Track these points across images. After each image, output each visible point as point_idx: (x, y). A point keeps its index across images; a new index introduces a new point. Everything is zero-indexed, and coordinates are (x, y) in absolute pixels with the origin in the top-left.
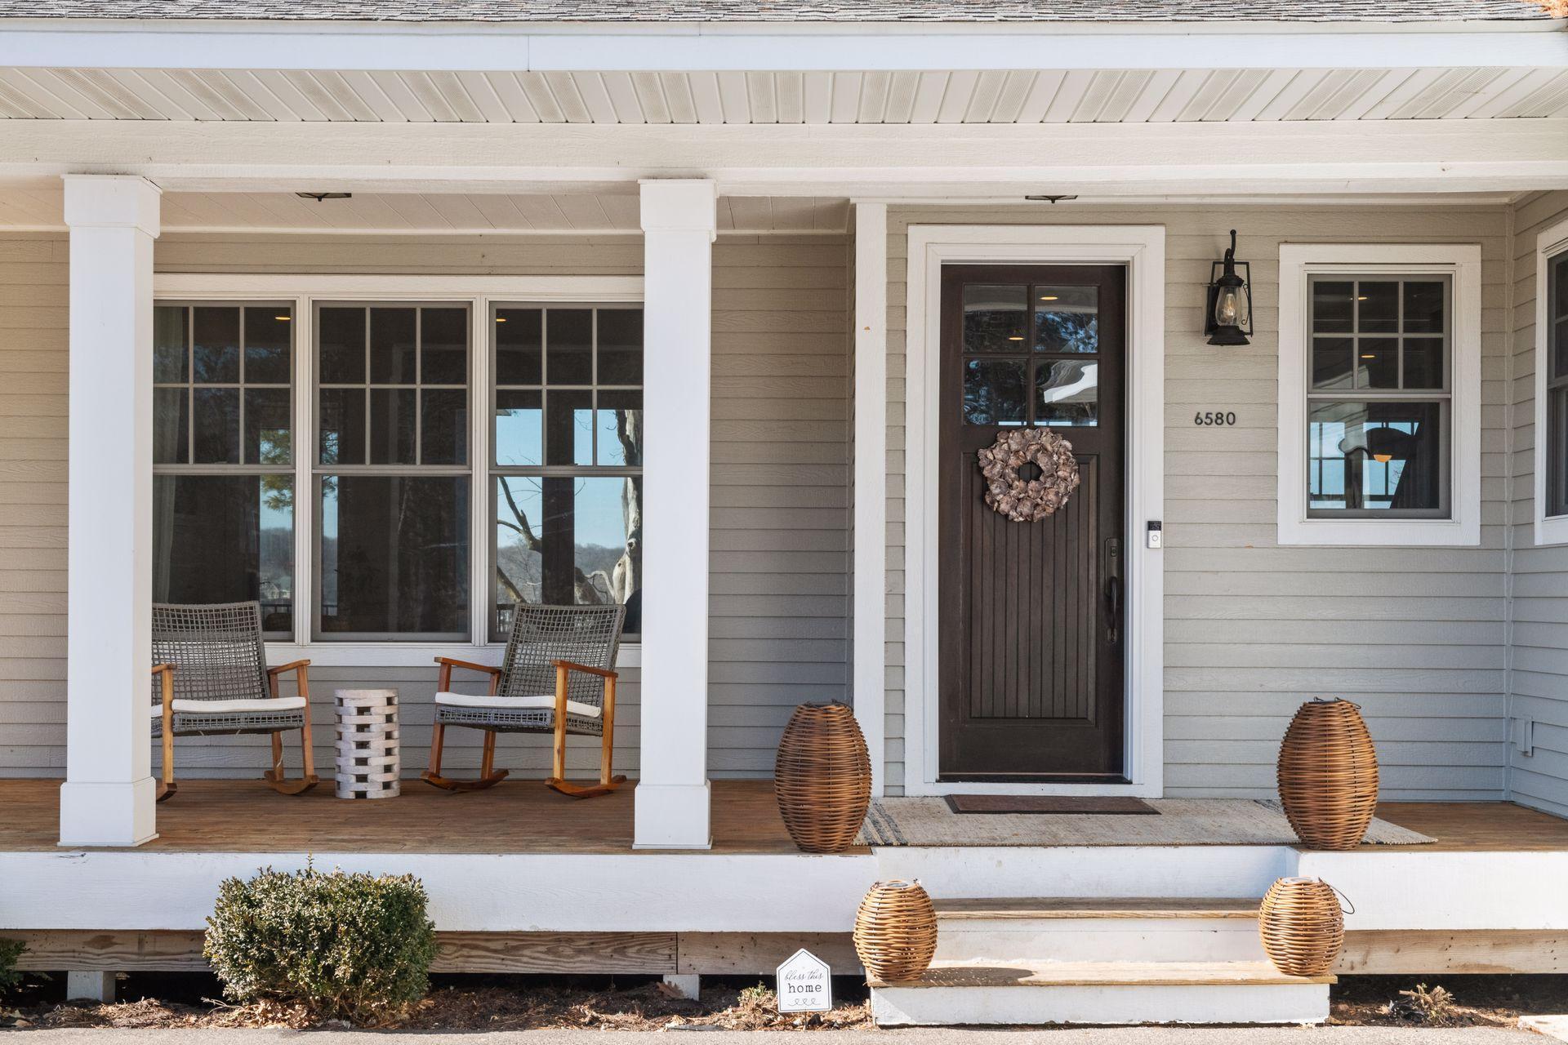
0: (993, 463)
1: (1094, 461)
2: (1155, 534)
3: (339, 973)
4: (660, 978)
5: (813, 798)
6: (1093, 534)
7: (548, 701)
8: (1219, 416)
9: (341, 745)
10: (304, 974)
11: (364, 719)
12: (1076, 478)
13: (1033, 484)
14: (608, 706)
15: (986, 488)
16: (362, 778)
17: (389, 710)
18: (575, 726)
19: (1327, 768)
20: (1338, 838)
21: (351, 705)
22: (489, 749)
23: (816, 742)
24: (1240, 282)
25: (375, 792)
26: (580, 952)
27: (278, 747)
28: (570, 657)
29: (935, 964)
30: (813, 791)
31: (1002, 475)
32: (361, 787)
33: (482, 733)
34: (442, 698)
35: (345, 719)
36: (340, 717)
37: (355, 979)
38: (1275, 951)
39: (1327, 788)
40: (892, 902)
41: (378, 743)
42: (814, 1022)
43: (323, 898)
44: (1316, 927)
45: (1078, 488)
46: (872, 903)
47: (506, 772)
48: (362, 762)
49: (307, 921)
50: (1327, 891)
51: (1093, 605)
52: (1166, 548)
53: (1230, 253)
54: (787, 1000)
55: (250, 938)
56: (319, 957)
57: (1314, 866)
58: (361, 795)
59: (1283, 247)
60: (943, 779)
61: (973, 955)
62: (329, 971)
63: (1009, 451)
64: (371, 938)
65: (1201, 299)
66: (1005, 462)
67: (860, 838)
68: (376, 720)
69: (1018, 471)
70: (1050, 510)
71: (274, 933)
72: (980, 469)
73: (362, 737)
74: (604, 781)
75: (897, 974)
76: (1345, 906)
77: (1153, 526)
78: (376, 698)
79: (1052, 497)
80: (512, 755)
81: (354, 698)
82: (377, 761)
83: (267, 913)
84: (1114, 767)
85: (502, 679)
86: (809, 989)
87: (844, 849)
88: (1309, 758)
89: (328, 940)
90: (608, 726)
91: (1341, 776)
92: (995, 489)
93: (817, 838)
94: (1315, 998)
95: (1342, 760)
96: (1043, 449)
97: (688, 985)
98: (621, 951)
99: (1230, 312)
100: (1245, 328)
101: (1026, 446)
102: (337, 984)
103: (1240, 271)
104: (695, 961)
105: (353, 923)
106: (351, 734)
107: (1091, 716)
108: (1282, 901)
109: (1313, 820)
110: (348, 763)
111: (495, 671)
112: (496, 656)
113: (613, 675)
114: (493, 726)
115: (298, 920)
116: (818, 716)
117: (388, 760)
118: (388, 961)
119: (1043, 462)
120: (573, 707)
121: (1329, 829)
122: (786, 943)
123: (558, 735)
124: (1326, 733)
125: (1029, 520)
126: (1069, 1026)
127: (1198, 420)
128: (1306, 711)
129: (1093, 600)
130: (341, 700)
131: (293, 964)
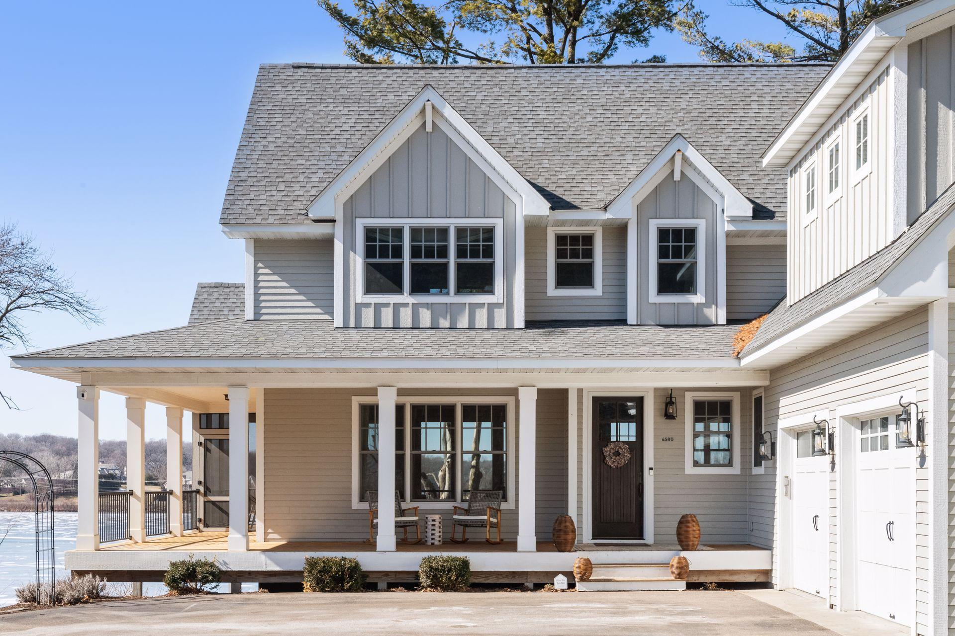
0: (607, 452)
1: (635, 451)
2: (651, 471)
3: (452, 578)
4: (524, 584)
5: (562, 538)
6: (634, 471)
7: (485, 517)
8: (669, 439)
9: (427, 530)
10: (444, 579)
11: (434, 523)
12: (629, 455)
13: (618, 457)
14: (499, 520)
15: (605, 458)
16: (433, 539)
17: (440, 520)
18: (493, 525)
19: (688, 530)
20: (690, 548)
21: (430, 519)
22: (464, 532)
23: (563, 525)
24: (673, 403)
25: (436, 543)
26: (503, 577)
27: (406, 532)
28: (490, 505)
29: (591, 578)
30: (562, 537)
31: (609, 455)
32: (433, 541)
33: (462, 527)
34: (455, 517)
35: (428, 523)
36: (427, 522)
37: (456, 580)
38: (673, 573)
39: (687, 535)
40: (582, 561)
41: (437, 529)
42: (563, 591)
43: (448, 561)
44: (682, 567)
45: (630, 458)
46: (577, 562)
47: (468, 539)
48: (433, 534)
49: (444, 566)
50: (685, 558)
51: (635, 491)
52: (655, 475)
53: (671, 394)
54: (557, 586)
55: (431, 570)
56: (447, 575)
57: (684, 554)
58: (433, 544)
59: (686, 392)
60: (593, 539)
61: (601, 576)
62: (450, 578)
63: (611, 448)
64: (460, 570)
65: (664, 406)
66: (610, 451)
67: (572, 550)
68: (437, 523)
69: (614, 454)
70: (623, 464)
71: (437, 569)
72: (603, 453)
73: (433, 528)
74: (498, 540)
75: (582, 579)
76: (689, 562)
77: (651, 469)
78: (437, 517)
79: (623, 461)
80: (471, 534)
81: (431, 517)
82: (437, 534)
83: (434, 565)
84: (641, 536)
85: (468, 512)
86: (562, 583)
87: (569, 551)
88: (683, 528)
89: (450, 571)
90: (499, 525)
91: (691, 532)
92: (607, 459)
93: (563, 548)
94: (683, 584)
95: (691, 529)
96: (620, 448)
97: (531, 586)
98: (514, 577)
99: (671, 411)
100: (675, 415)
101: (616, 447)
102: (452, 581)
103: (674, 400)
104: (532, 580)
105: (455, 567)
106: (430, 527)
107: (634, 521)
108: (675, 562)
109: (684, 543)
110: (429, 535)
111: (466, 510)
112: (465, 506)
113: (500, 511)
114: (465, 525)
115: (442, 566)
116: (563, 519)
117: (440, 534)
118: (463, 576)
119: (620, 451)
120: (492, 519)
121: (688, 546)
122: (556, 574)
123: (488, 527)
124: (687, 522)
125: (617, 467)
126: (624, 591)
127: (663, 440)
128: (683, 517)
129: (635, 489)
130: (427, 518)
131: (441, 576)
